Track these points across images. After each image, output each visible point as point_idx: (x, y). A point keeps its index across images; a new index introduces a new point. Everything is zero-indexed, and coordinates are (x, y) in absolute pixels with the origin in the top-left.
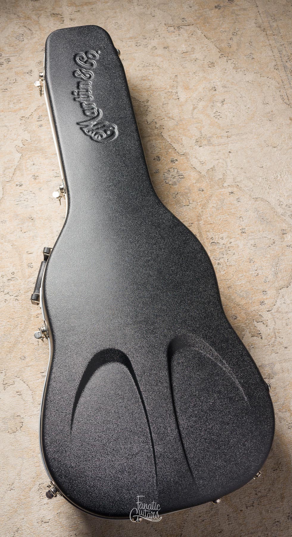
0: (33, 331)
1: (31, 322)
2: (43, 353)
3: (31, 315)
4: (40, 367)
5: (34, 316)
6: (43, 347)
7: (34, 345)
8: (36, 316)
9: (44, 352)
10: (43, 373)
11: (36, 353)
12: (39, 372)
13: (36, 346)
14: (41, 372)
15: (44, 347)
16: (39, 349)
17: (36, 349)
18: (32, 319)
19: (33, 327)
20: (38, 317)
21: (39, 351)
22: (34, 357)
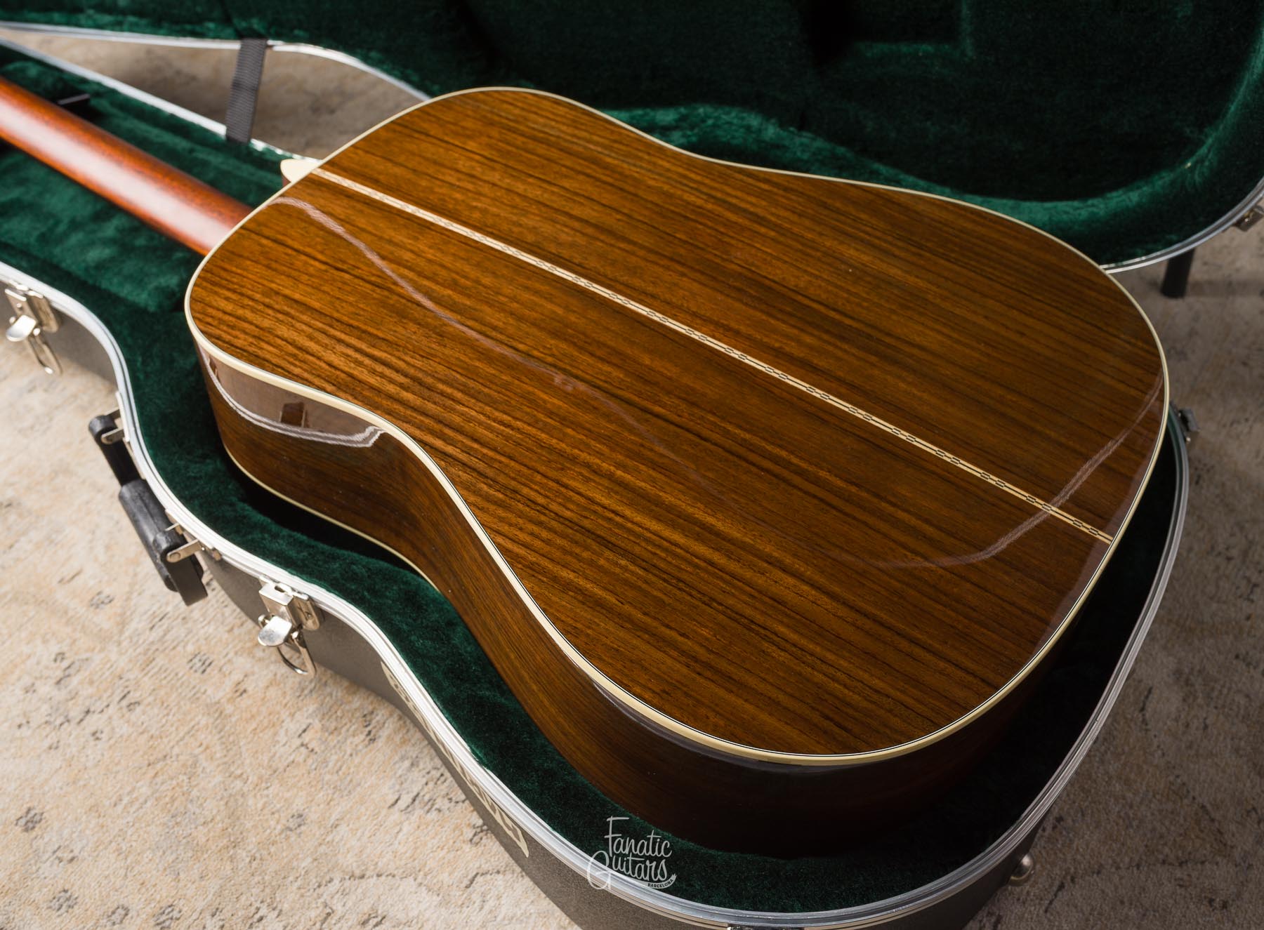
0: (261, 735)
1: (234, 719)
2: (346, 757)
3: (216, 703)
4: (374, 796)
5: (229, 700)
6: (332, 744)
7: (299, 764)
8: (238, 694)
9: (349, 752)
10: (397, 801)
11: (327, 777)
12: (384, 812)
13: (310, 761)
14: (389, 804)
15: (338, 742)
16: (325, 762)
17: (313, 767)
18: (229, 709)
19: (254, 725)
20: (245, 691)
21: (331, 765)
22: (330, 792)
